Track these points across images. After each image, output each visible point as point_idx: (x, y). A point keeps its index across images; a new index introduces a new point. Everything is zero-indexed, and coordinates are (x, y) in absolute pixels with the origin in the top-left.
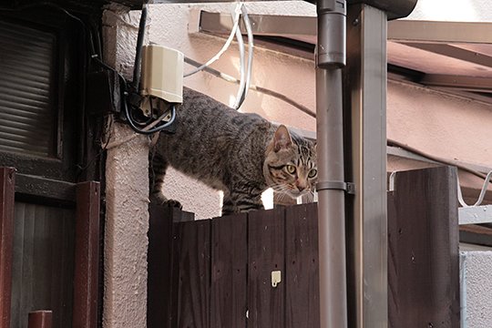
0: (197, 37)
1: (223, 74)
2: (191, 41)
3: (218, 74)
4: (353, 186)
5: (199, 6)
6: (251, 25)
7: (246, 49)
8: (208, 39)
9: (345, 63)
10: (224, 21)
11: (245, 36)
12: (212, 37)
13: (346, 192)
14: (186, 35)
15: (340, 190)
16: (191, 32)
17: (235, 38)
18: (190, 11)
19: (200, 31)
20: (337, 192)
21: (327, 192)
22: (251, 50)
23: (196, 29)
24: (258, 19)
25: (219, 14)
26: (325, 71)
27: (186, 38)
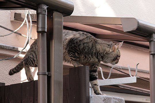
0: (14, 22)
1: (22, 35)
2: (11, 23)
3: (20, 35)
4: (51, 73)
5: (14, 11)
6: (31, 17)
7: (29, 26)
8: (18, 22)
9: (46, 31)
10: (22, 16)
11: (29, 22)
12: (19, 22)
13: (48, 75)
14: (10, 21)
15: (45, 75)
16: (11, 20)
17: (25, 22)
18: (11, 13)
19: (14, 20)
20: (44, 75)
21: (41, 75)
22: (31, 26)
23: (13, 19)
24: (34, 16)
25: (21, 14)
26: (40, 34)
27: (10, 22)
